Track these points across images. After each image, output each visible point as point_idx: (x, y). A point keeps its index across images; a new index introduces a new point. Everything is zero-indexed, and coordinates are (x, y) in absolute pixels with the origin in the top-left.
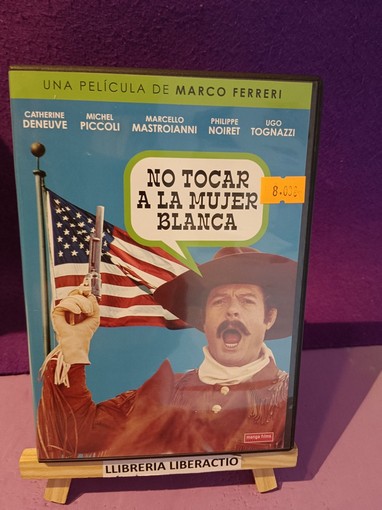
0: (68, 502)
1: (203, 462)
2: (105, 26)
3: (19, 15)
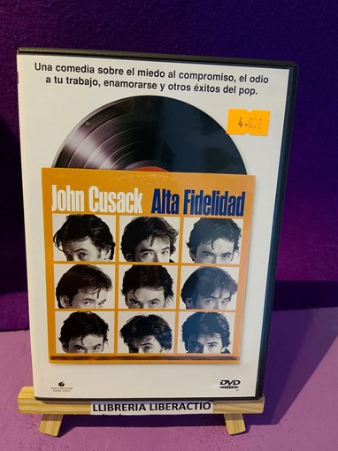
0: (60, 434)
1: (179, 405)
2: (96, 17)
3: (17, 6)
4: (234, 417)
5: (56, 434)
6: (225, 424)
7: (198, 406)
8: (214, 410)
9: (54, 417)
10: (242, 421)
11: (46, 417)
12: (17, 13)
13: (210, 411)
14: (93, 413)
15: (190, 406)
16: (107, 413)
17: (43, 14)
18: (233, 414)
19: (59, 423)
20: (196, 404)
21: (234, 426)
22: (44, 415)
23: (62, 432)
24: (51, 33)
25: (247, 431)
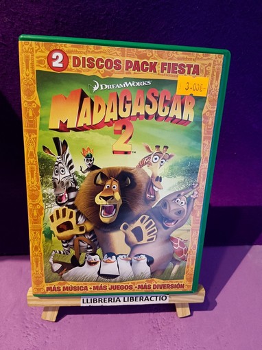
0: (57, 320)
1: (144, 298)
4: (183, 305)
5: (54, 320)
6: (176, 311)
7: (158, 298)
8: (169, 301)
9: (53, 309)
10: (189, 309)
11: (47, 309)
13: (167, 302)
14: (82, 305)
15: (152, 298)
16: (93, 304)
18: (182, 304)
19: (56, 313)
21: (183, 312)
22: (45, 307)
23: (58, 319)
24: (61, 19)
25: (191, 315)
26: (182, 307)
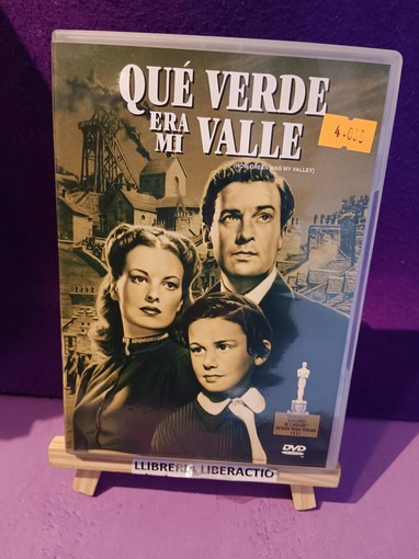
4: (303, 489)
5: (92, 493)
6: (291, 498)
7: (259, 472)
8: (278, 479)
9: (91, 474)
10: (313, 496)
11: (81, 473)
12: (74, 6)
13: (274, 480)
14: (134, 471)
16: (151, 473)
17: (108, 9)
18: (302, 486)
19: (95, 482)
20: (256, 470)
21: (303, 501)
22: (79, 470)
23: (99, 491)
25: (318, 507)
26: (302, 492)
